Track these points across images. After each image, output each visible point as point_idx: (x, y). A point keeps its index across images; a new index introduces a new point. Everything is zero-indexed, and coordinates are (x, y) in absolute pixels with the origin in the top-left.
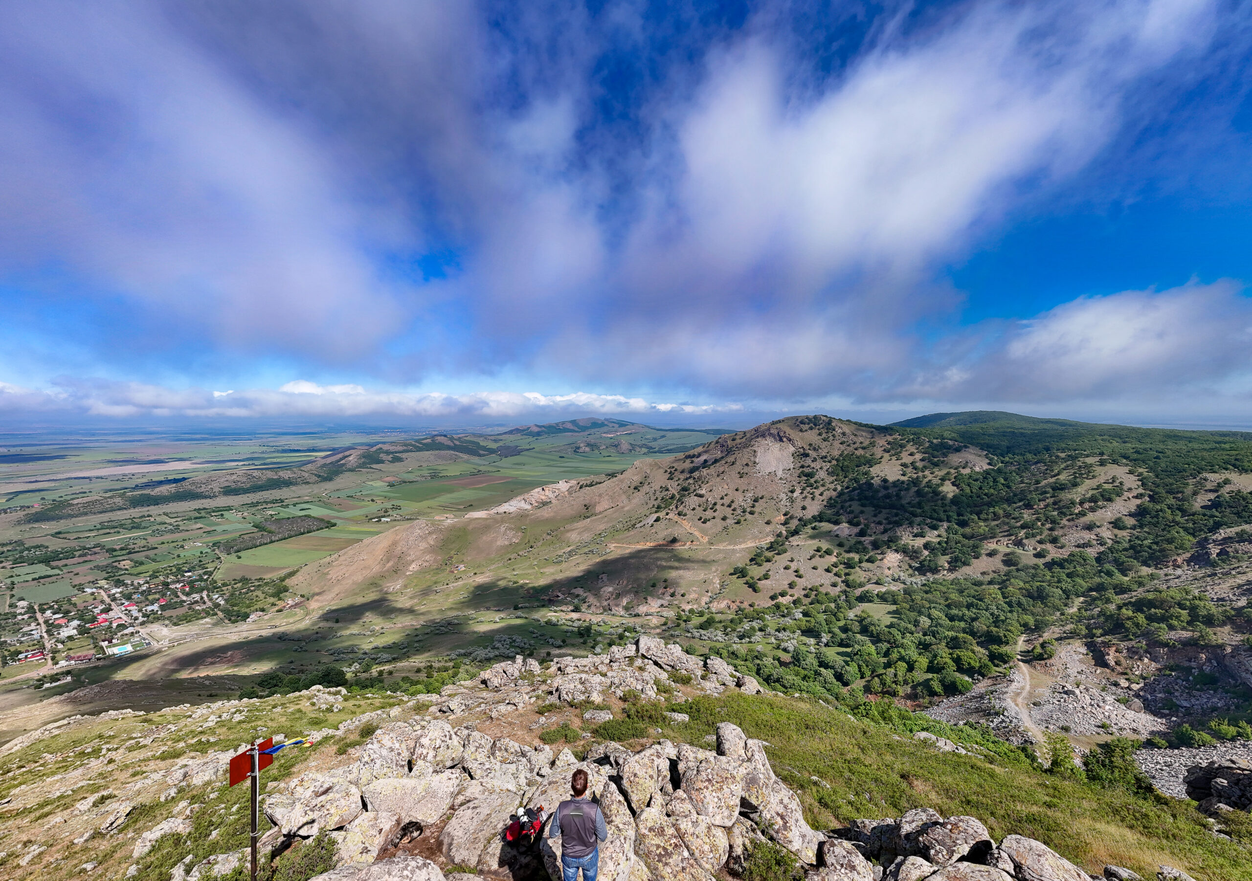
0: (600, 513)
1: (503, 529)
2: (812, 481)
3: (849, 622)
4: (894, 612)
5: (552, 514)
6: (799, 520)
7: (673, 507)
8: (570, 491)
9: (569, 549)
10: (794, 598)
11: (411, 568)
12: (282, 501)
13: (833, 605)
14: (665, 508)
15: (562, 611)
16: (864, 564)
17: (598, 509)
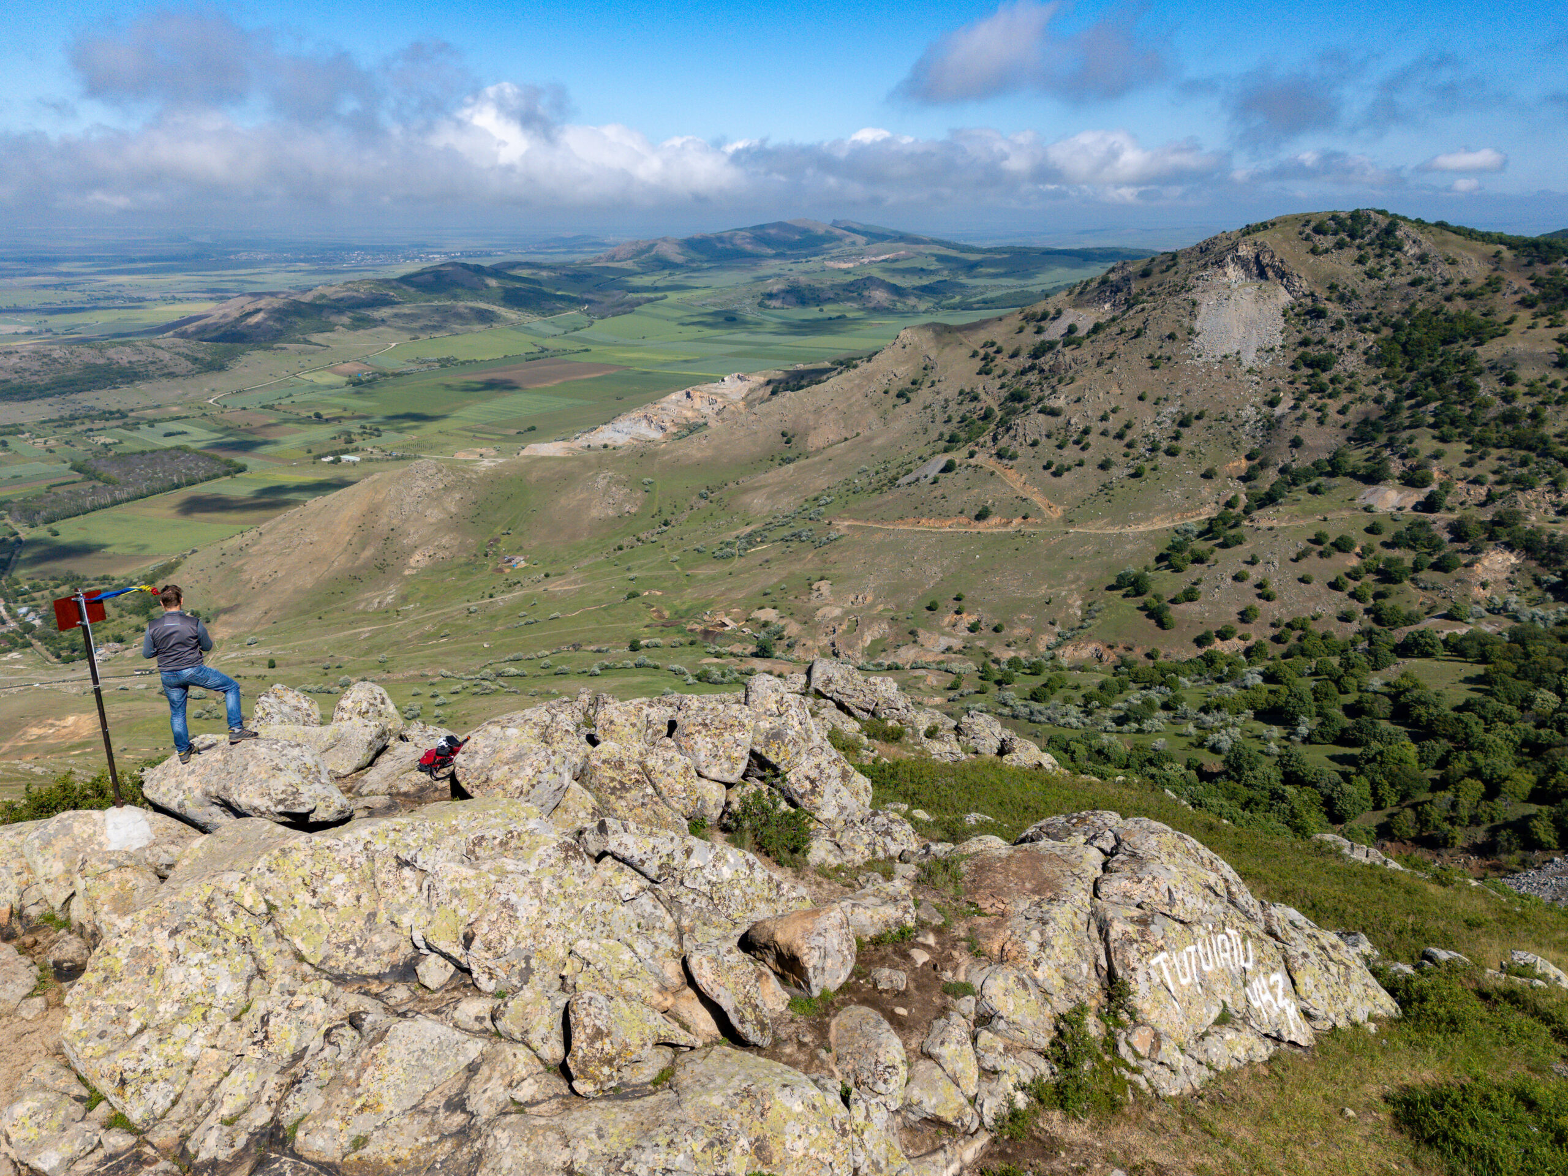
0: (819, 451)
1: (602, 483)
2: (1325, 377)
3: (1369, 696)
4: (1479, 679)
5: (709, 453)
6: (1282, 471)
7: (986, 438)
8: (750, 402)
9: (749, 529)
10: (1249, 643)
11: (412, 562)
12: (123, 415)
13: (1335, 661)
14: (969, 440)
15: (732, 654)
16: (1425, 575)
17: (815, 441)
